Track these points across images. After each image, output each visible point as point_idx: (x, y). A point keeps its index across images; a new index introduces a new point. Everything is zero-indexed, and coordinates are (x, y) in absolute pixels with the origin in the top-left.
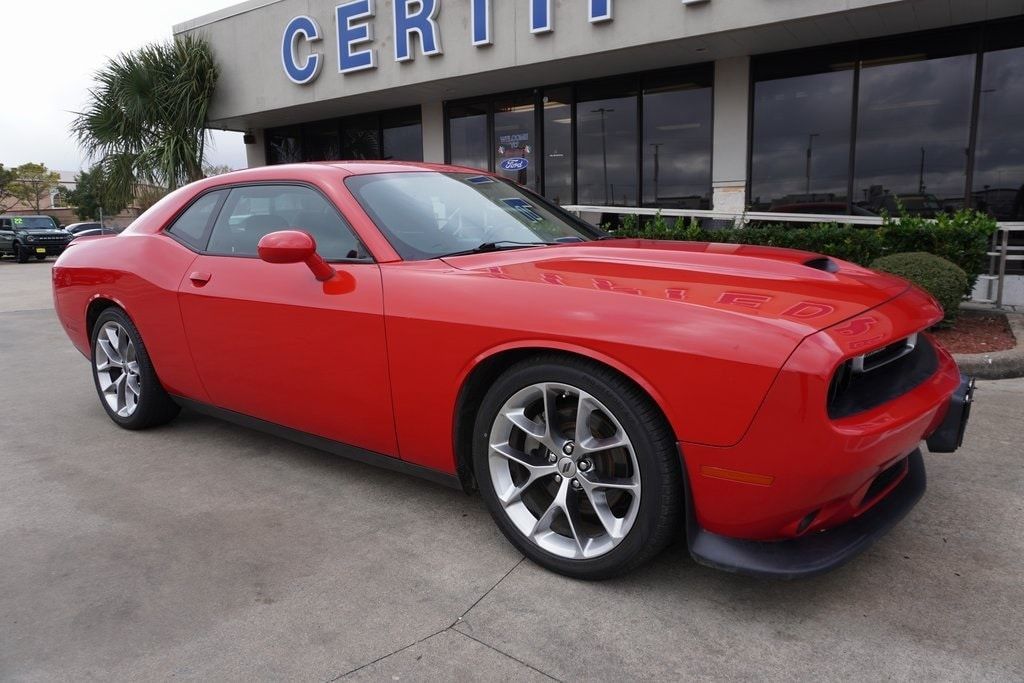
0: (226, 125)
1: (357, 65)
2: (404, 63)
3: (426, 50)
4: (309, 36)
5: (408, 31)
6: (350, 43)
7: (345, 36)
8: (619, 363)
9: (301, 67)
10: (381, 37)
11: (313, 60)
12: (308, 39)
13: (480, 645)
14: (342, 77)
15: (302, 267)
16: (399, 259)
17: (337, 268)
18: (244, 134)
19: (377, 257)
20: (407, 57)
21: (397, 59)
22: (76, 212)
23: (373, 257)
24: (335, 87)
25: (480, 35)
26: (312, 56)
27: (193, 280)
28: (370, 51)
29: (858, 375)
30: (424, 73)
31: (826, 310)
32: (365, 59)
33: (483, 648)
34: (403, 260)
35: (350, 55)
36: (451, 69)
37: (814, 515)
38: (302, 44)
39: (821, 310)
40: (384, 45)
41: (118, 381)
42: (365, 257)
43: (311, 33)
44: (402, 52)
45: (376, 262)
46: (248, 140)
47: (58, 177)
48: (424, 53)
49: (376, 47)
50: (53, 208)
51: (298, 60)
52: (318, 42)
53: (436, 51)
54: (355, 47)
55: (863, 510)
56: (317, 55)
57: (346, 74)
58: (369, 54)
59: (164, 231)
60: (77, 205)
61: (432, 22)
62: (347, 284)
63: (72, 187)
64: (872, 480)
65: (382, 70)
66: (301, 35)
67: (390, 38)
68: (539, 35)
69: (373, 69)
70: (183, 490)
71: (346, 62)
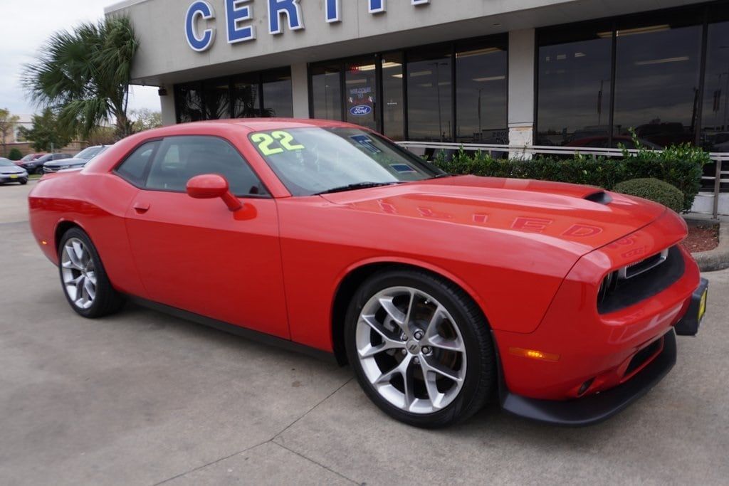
0: (145, 82)
1: (240, 37)
2: (275, 35)
3: (292, 26)
4: (205, 15)
5: (279, 11)
6: (236, 20)
7: (232, 16)
8: (453, 276)
9: (200, 38)
10: (259, 16)
11: (208, 34)
12: (204, 17)
13: (287, 451)
14: (230, 47)
15: (218, 201)
16: (289, 195)
17: (243, 201)
18: (158, 88)
19: (273, 194)
20: (278, 32)
21: (271, 33)
22: (33, 146)
23: (270, 193)
24: (224, 54)
25: (332, 14)
26: (208, 30)
27: (136, 209)
28: (250, 27)
29: (623, 280)
30: (291, 43)
31: (596, 231)
32: (247, 32)
33: (289, 453)
34: (292, 196)
35: (236, 29)
36: (310, 40)
37: (590, 381)
38: (200, 21)
39: (592, 231)
40: (261, 22)
41: (78, 280)
42: (264, 194)
43: (207, 13)
44: (274, 27)
45: (273, 197)
46: (161, 93)
47: (18, 118)
48: (291, 28)
49: (255, 24)
50: (16, 142)
51: (197, 33)
52: (212, 20)
53: (299, 27)
54: (240, 23)
55: (627, 378)
56: (211, 30)
57: (234, 45)
58: (249, 29)
59: (114, 171)
60: (33, 140)
61: (296, 6)
62: (251, 213)
63: (30, 127)
64: (633, 356)
65: (259, 41)
66: (199, 15)
67: (265, 17)
68: (376, 15)
69: (254, 40)
70: (103, 353)
71: (233, 35)
